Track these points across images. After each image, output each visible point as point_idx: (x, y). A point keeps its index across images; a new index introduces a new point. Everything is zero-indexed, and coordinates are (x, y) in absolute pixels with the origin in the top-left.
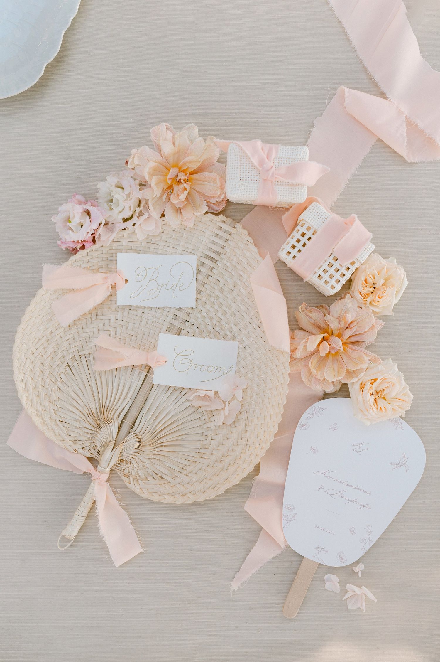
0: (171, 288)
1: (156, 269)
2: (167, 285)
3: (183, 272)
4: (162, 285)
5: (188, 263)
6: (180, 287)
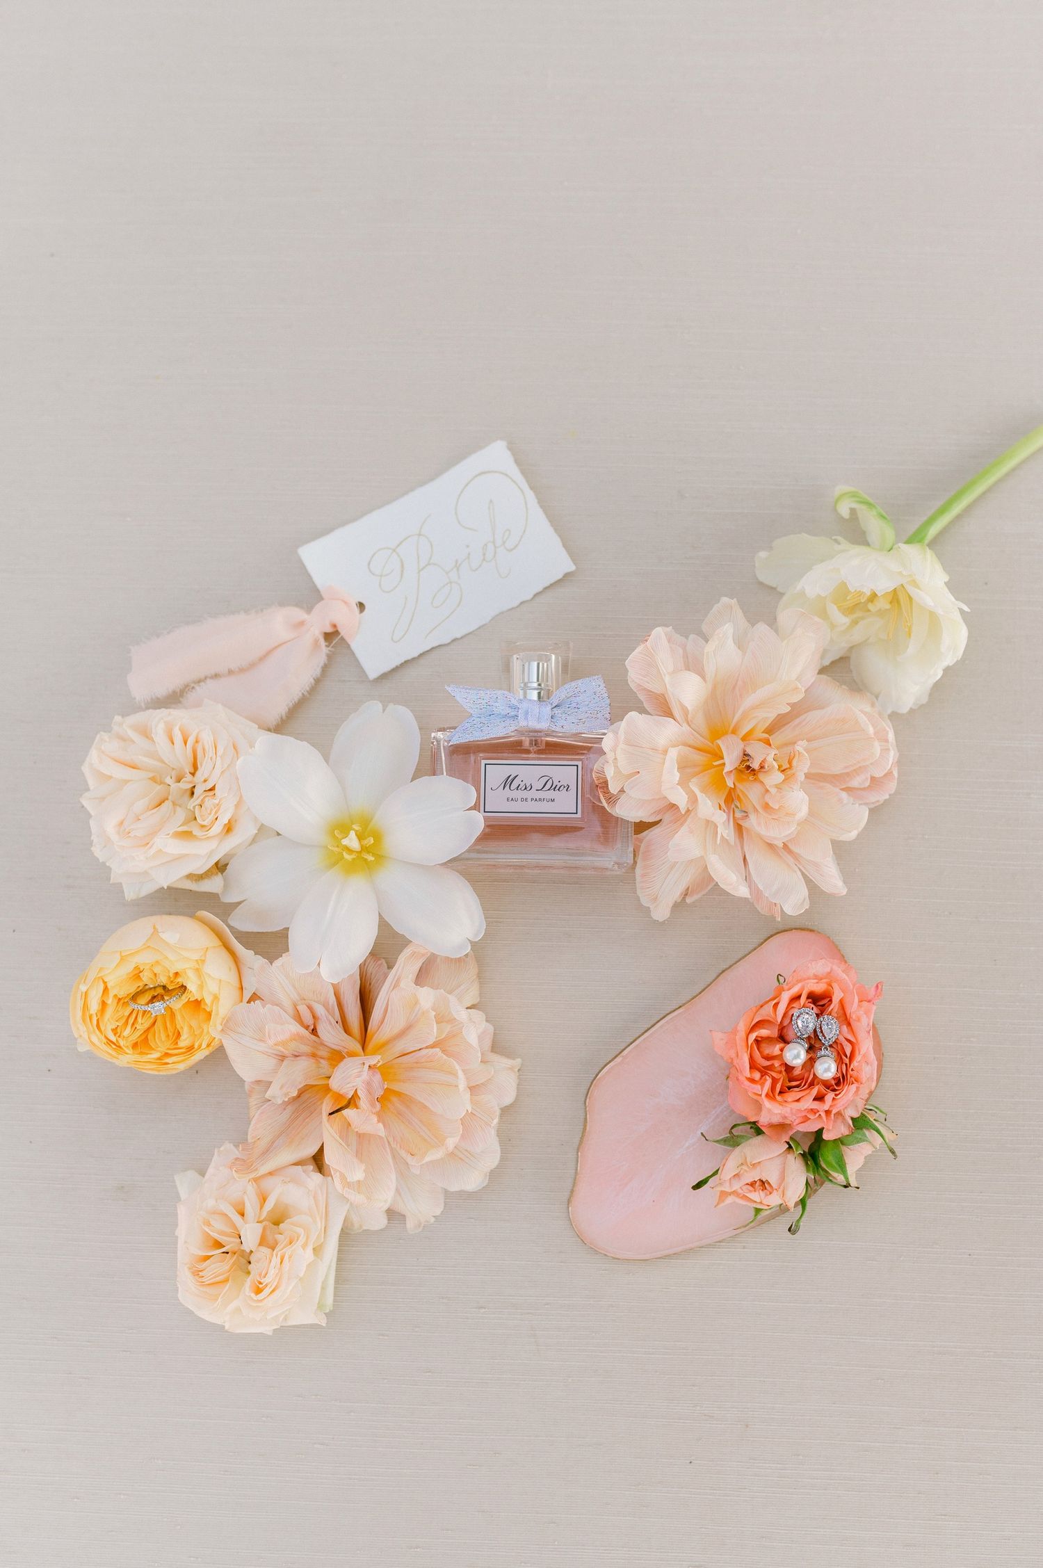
0: (484, 559)
1: (420, 535)
2: (468, 558)
3: (491, 501)
4: (457, 566)
5: (489, 472)
6: (504, 543)
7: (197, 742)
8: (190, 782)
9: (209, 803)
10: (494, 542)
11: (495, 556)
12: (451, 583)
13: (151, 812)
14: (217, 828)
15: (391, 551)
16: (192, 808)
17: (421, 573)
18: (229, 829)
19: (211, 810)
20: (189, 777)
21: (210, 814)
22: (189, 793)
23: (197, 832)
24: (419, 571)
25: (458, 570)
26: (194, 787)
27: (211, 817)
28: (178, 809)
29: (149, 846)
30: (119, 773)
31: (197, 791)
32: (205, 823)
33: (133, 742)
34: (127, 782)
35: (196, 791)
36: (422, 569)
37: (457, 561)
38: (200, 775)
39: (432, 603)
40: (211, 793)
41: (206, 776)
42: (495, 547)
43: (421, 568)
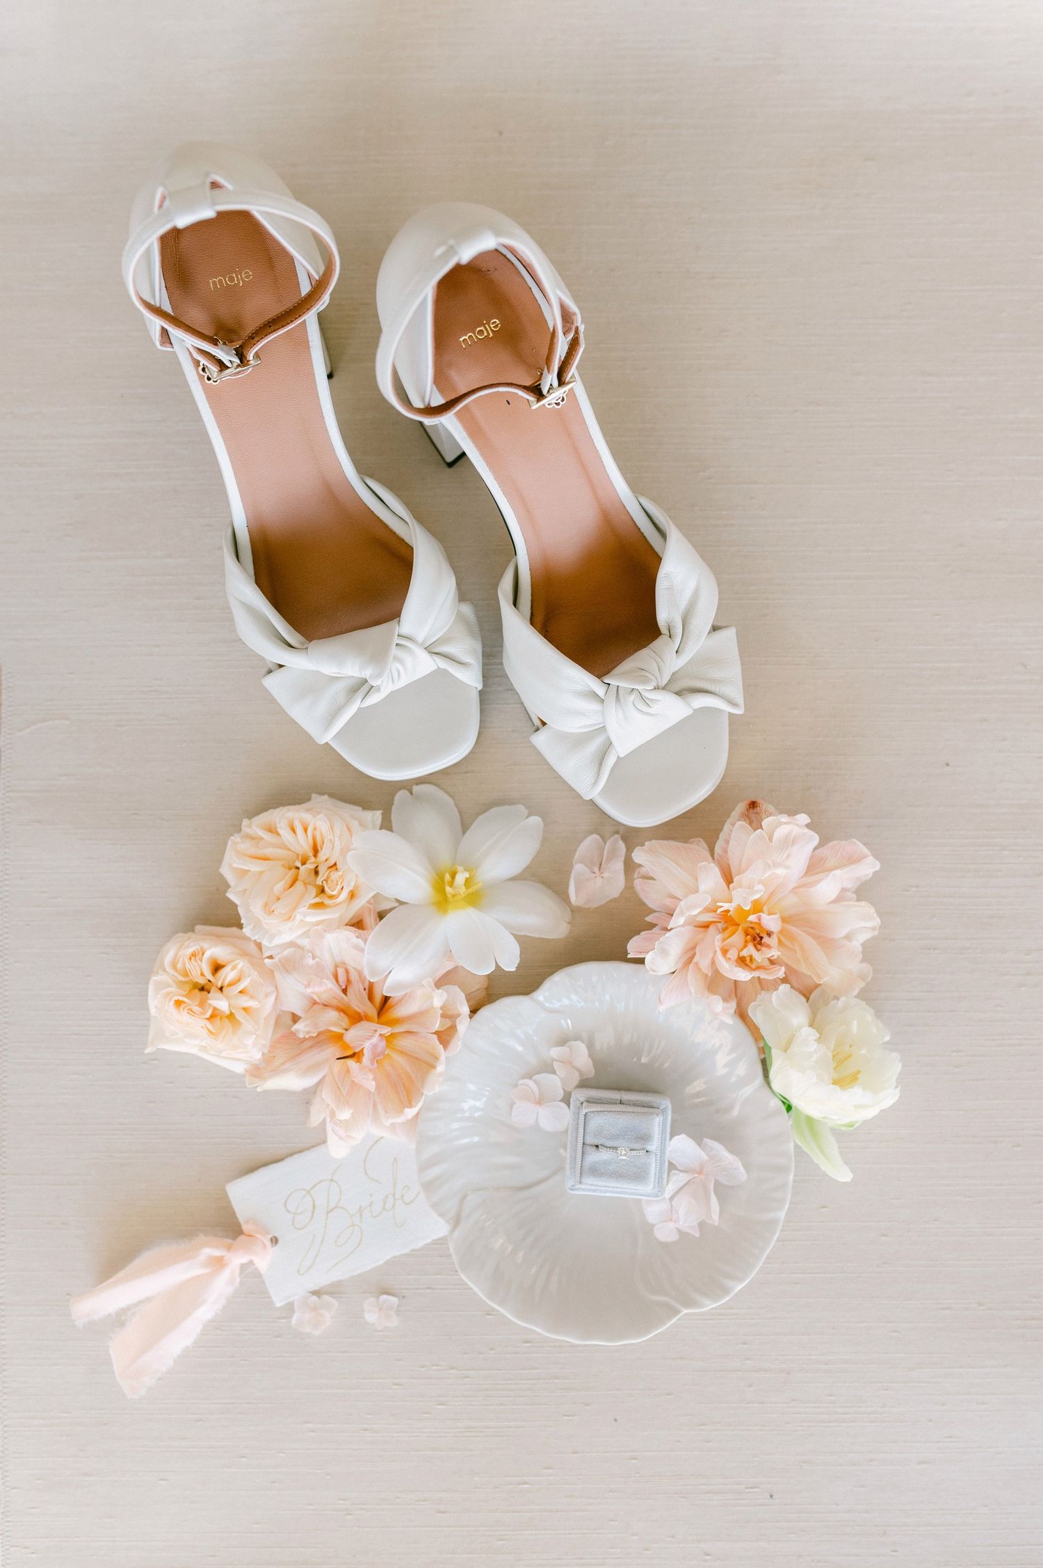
0: (384, 1209)
1: (331, 1180)
2: (371, 1205)
4: (361, 1212)
6: (403, 1196)
7: (315, 829)
8: (314, 863)
9: (335, 875)
10: (394, 1195)
11: (393, 1207)
12: (353, 1225)
13: (289, 890)
14: (344, 895)
15: (305, 1192)
16: (321, 884)
17: (330, 1215)
18: (352, 895)
19: (337, 882)
20: (313, 859)
21: (337, 884)
22: (313, 872)
23: (327, 902)
24: (328, 1213)
25: (361, 1215)
26: (317, 867)
27: (339, 887)
28: (309, 887)
29: (292, 918)
30: (254, 867)
31: (322, 870)
32: (334, 893)
33: (262, 838)
34: (261, 873)
35: (319, 869)
36: (331, 1211)
37: (361, 1207)
38: (322, 856)
39: (336, 1242)
40: (334, 868)
41: (328, 855)
42: (395, 1199)
43: (330, 1209)
